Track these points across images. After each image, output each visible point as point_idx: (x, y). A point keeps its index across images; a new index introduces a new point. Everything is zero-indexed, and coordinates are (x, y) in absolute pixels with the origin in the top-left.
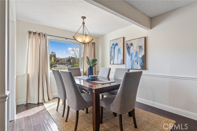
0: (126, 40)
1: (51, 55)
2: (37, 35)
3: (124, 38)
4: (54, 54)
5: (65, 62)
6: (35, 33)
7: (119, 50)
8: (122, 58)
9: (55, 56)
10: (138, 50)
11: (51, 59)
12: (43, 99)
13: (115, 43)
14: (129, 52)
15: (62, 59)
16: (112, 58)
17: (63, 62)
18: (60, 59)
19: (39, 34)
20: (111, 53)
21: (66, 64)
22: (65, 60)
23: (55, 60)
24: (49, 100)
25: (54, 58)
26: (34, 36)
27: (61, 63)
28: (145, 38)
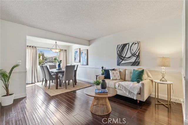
0: (81, 50)
1: (39, 54)
2: (31, 47)
3: (80, 49)
4: (42, 53)
5: (53, 60)
6: (30, 46)
7: (78, 55)
8: (79, 59)
9: (44, 55)
10: (85, 55)
11: (39, 57)
12: (35, 81)
13: (76, 51)
14: (82, 56)
15: (50, 58)
16: (75, 59)
17: (51, 60)
18: (48, 57)
19: (33, 47)
20: (75, 56)
21: (54, 62)
22: (53, 58)
23: (43, 59)
24: (38, 82)
25: (43, 56)
26: (30, 48)
27: (49, 61)
28: (87, 50)
